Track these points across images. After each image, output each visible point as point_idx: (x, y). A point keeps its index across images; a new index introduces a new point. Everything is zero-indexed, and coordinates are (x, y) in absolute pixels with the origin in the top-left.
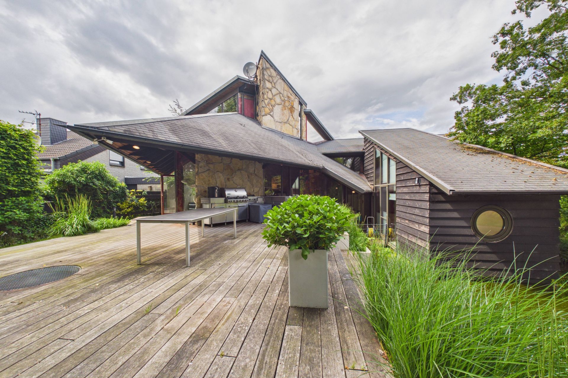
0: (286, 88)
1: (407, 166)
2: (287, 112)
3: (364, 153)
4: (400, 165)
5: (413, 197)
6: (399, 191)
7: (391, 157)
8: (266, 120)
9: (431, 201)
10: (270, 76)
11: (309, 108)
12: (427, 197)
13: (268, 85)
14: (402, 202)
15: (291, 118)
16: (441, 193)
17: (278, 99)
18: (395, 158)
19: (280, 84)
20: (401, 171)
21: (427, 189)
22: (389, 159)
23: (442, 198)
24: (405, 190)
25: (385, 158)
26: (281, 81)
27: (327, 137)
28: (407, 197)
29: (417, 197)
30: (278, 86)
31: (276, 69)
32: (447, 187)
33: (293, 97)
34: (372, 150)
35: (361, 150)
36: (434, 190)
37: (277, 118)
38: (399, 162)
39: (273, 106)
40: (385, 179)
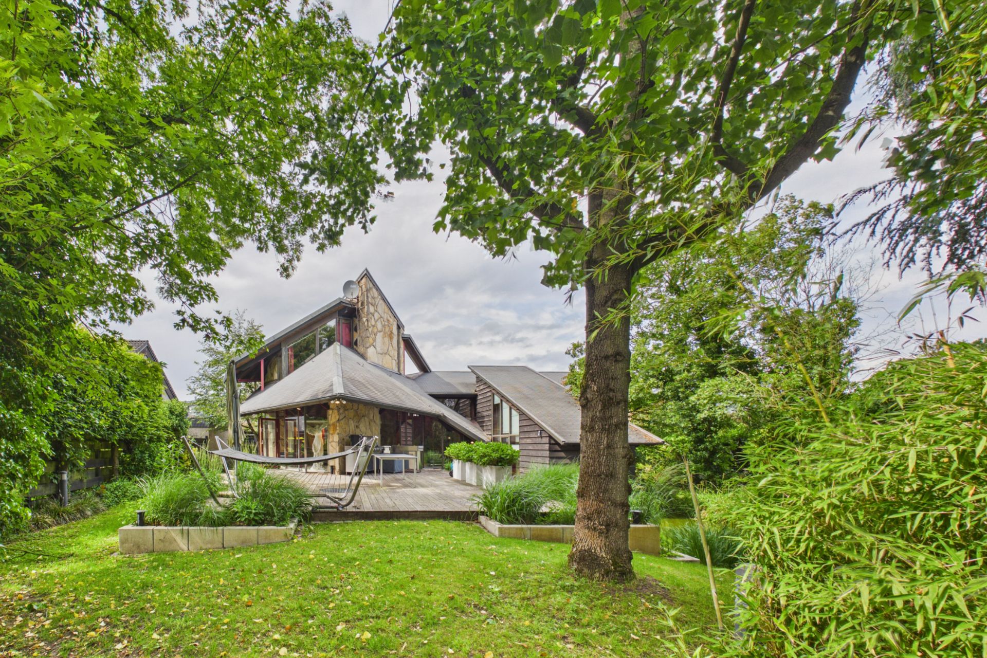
0: (387, 310)
1: (530, 419)
2: (387, 340)
3: (476, 396)
4: (524, 417)
5: (536, 447)
6: (524, 441)
7: (513, 406)
8: (371, 352)
9: (551, 450)
10: (373, 298)
11: (407, 332)
12: (547, 447)
13: (372, 309)
14: (525, 453)
15: (391, 348)
16: (557, 443)
17: (379, 326)
18: (518, 409)
19: (382, 306)
20: (525, 423)
21: (546, 440)
22: (510, 409)
23: (559, 449)
24: (529, 441)
25: (506, 408)
26: (381, 302)
27: (424, 368)
28: (531, 447)
29: (540, 447)
30: (380, 310)
31: (378, 289)
32: (561, 439)
33: (392, 320)
34: (489, 394)
35: (471, 391)
36: (553, 442)
37: (378, 349)
38: (522, 413)
39: (375, 335)
40: (506, 429)
